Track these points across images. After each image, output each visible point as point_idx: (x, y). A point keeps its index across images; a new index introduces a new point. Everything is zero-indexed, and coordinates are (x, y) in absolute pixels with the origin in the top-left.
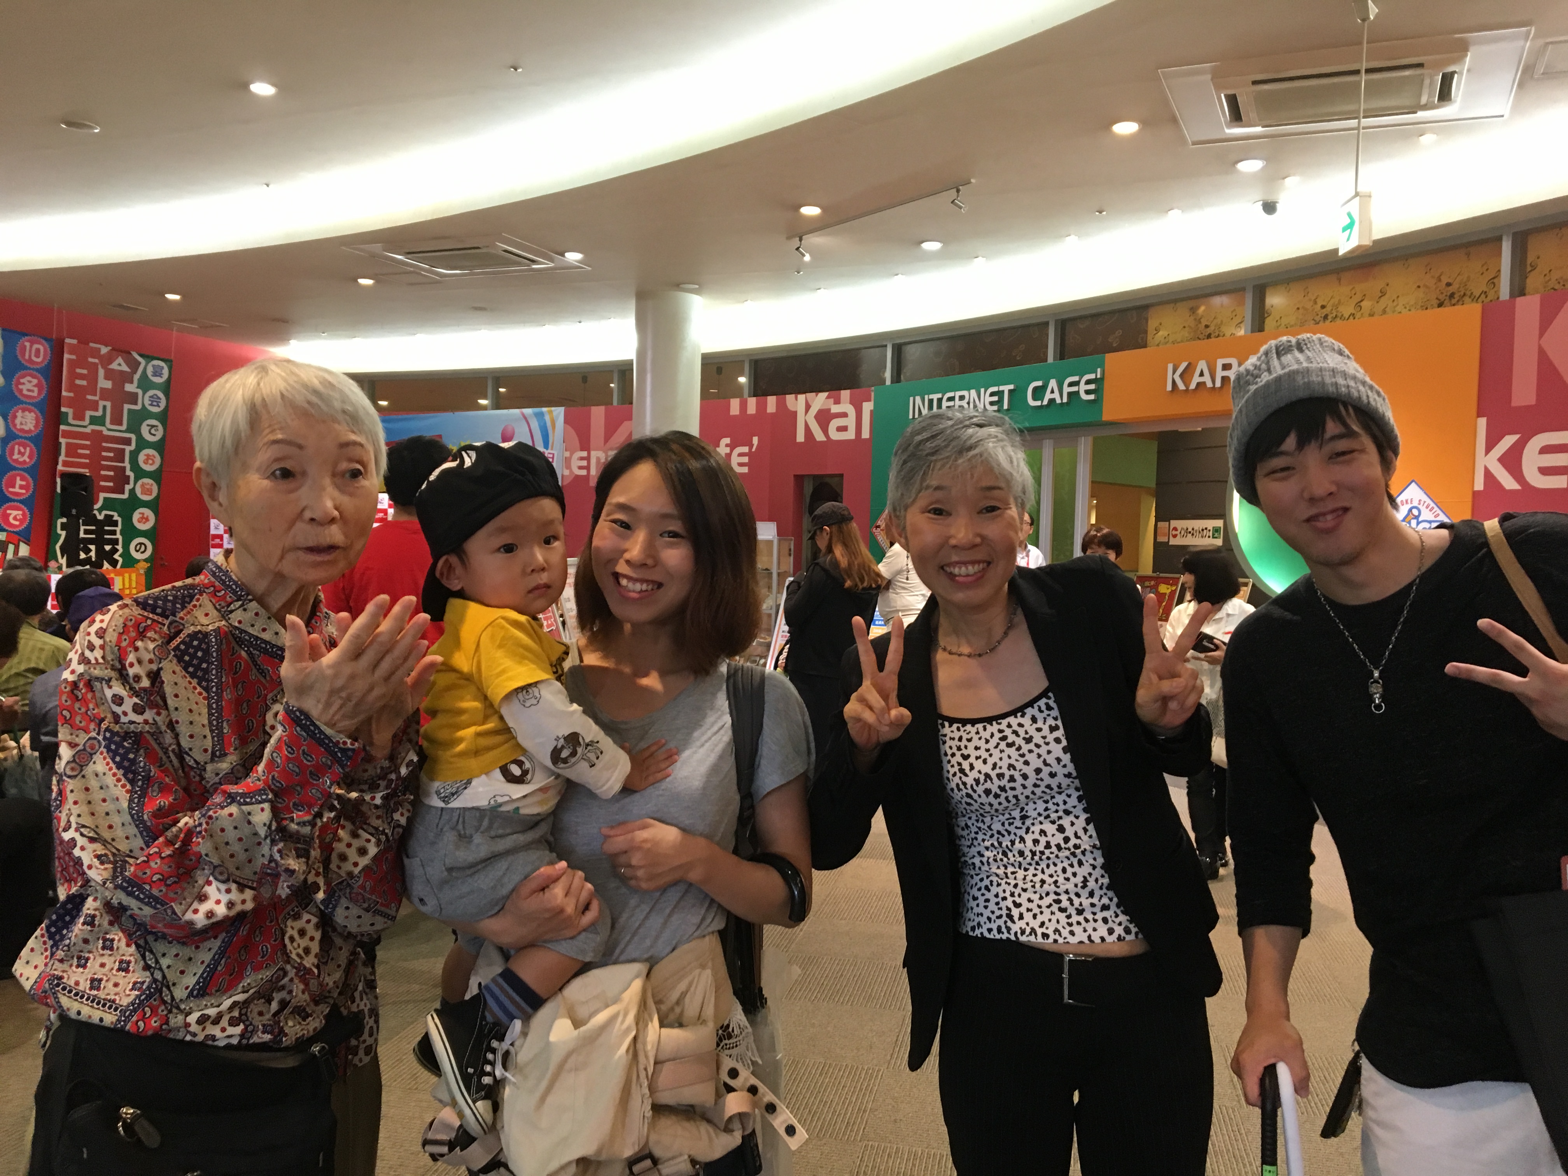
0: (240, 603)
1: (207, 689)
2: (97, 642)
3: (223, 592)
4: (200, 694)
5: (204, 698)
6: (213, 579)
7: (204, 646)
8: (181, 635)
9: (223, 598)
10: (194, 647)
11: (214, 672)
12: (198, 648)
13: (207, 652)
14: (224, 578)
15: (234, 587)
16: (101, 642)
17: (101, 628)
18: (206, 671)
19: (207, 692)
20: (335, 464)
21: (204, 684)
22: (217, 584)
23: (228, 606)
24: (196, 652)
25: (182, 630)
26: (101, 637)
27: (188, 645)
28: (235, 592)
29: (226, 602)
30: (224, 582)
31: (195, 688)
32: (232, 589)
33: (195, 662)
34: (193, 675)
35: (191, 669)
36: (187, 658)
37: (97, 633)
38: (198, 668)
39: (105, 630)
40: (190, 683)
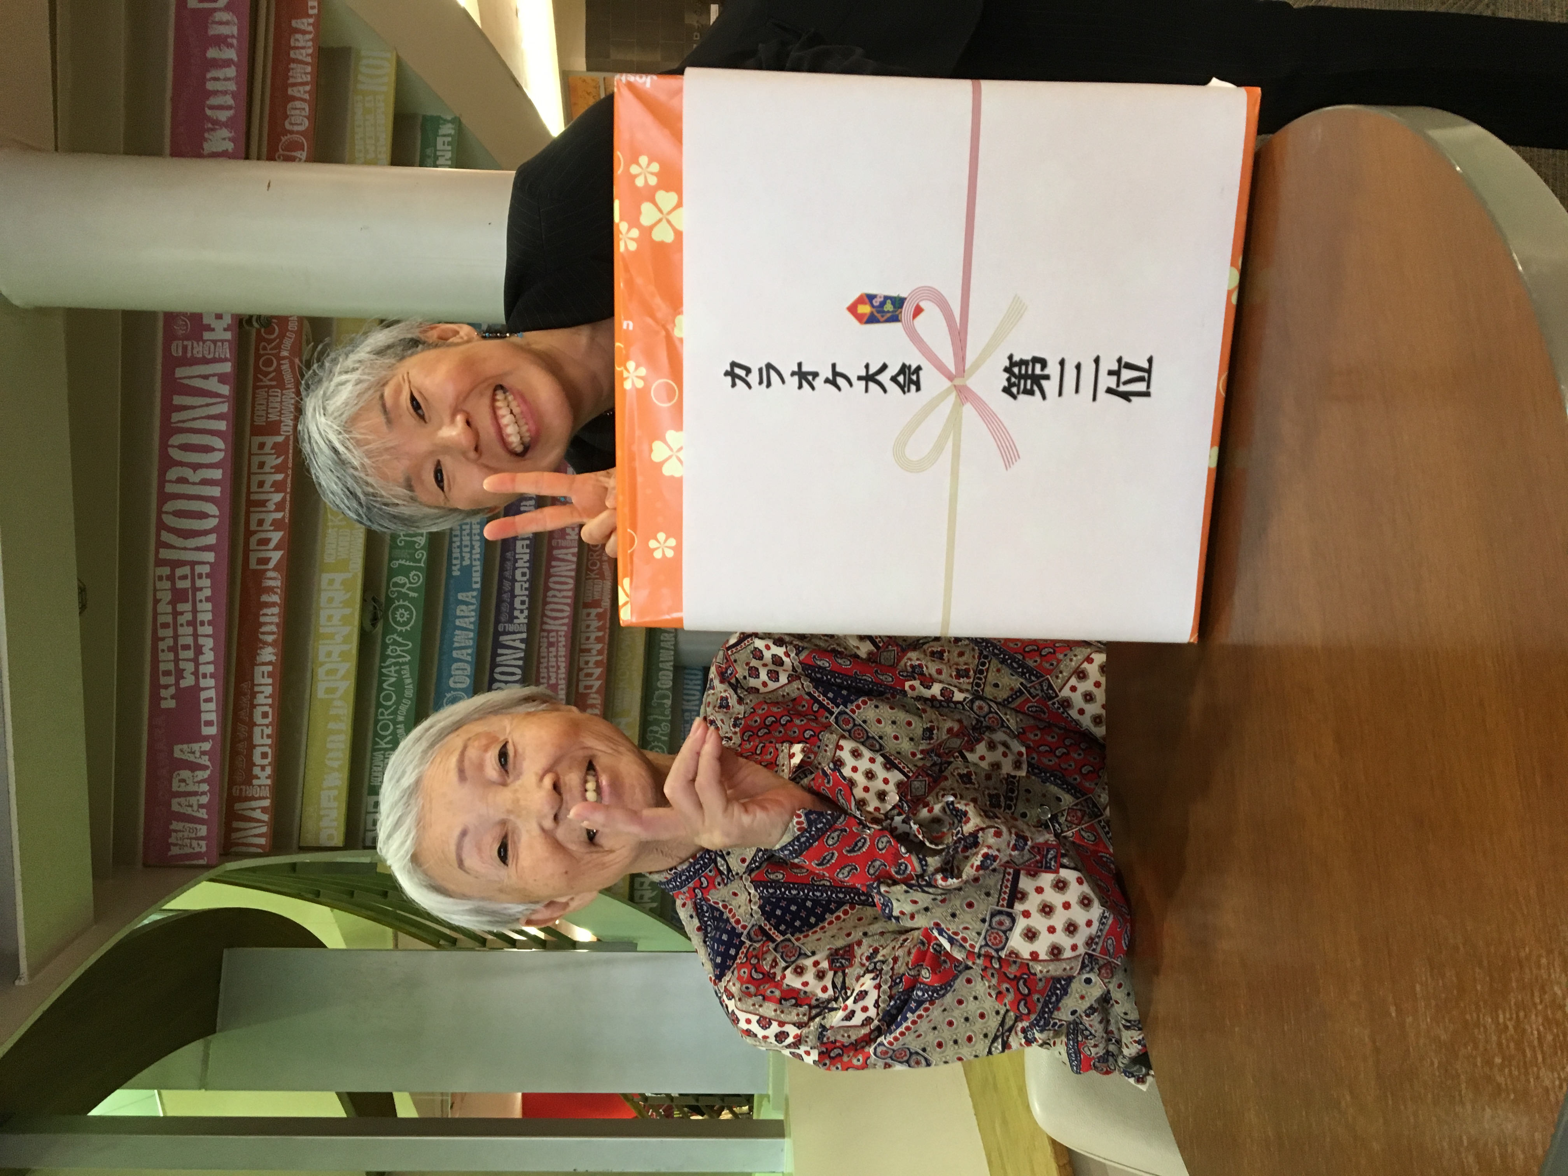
0: (719, 859)
1: (840, 904)
2: (775, 1028)
3: (703, 879)
4: (846, 913)
5: (852, 908)
6: (685, 889)
7: (783, 904)
8: (767, 928)
9: (710, 880)
10: (784, 914)
11: (818, 894)
12: (786, 910)
13: (792, 900)
14: (684, 878)
15: (697, 867)
16: (775, 1024)
17: (758, 1022)
18: (816, 902)
19: (844, 903)
20: (490, 784)
21: (832, 906)
22: (691, 885)
23: (721, 873)
24: (791, 912)
25: (760, 926)
26: (770, 1024)
27: (780, 920)
28: (706, 865)
29: (716, 876)
30: (689, 879)
31: (838, 918)
32: (701, 868)
33: (803, 914)
34: (821, 919)
35: (813, 920)
36: (797, 923)
37: (764, 1028)
38: (811, 912)
39: (761, 1016)
40: (831, 923)
